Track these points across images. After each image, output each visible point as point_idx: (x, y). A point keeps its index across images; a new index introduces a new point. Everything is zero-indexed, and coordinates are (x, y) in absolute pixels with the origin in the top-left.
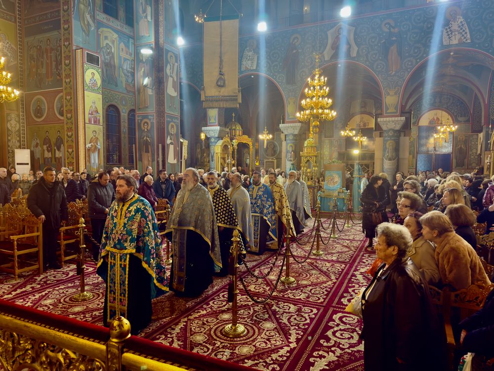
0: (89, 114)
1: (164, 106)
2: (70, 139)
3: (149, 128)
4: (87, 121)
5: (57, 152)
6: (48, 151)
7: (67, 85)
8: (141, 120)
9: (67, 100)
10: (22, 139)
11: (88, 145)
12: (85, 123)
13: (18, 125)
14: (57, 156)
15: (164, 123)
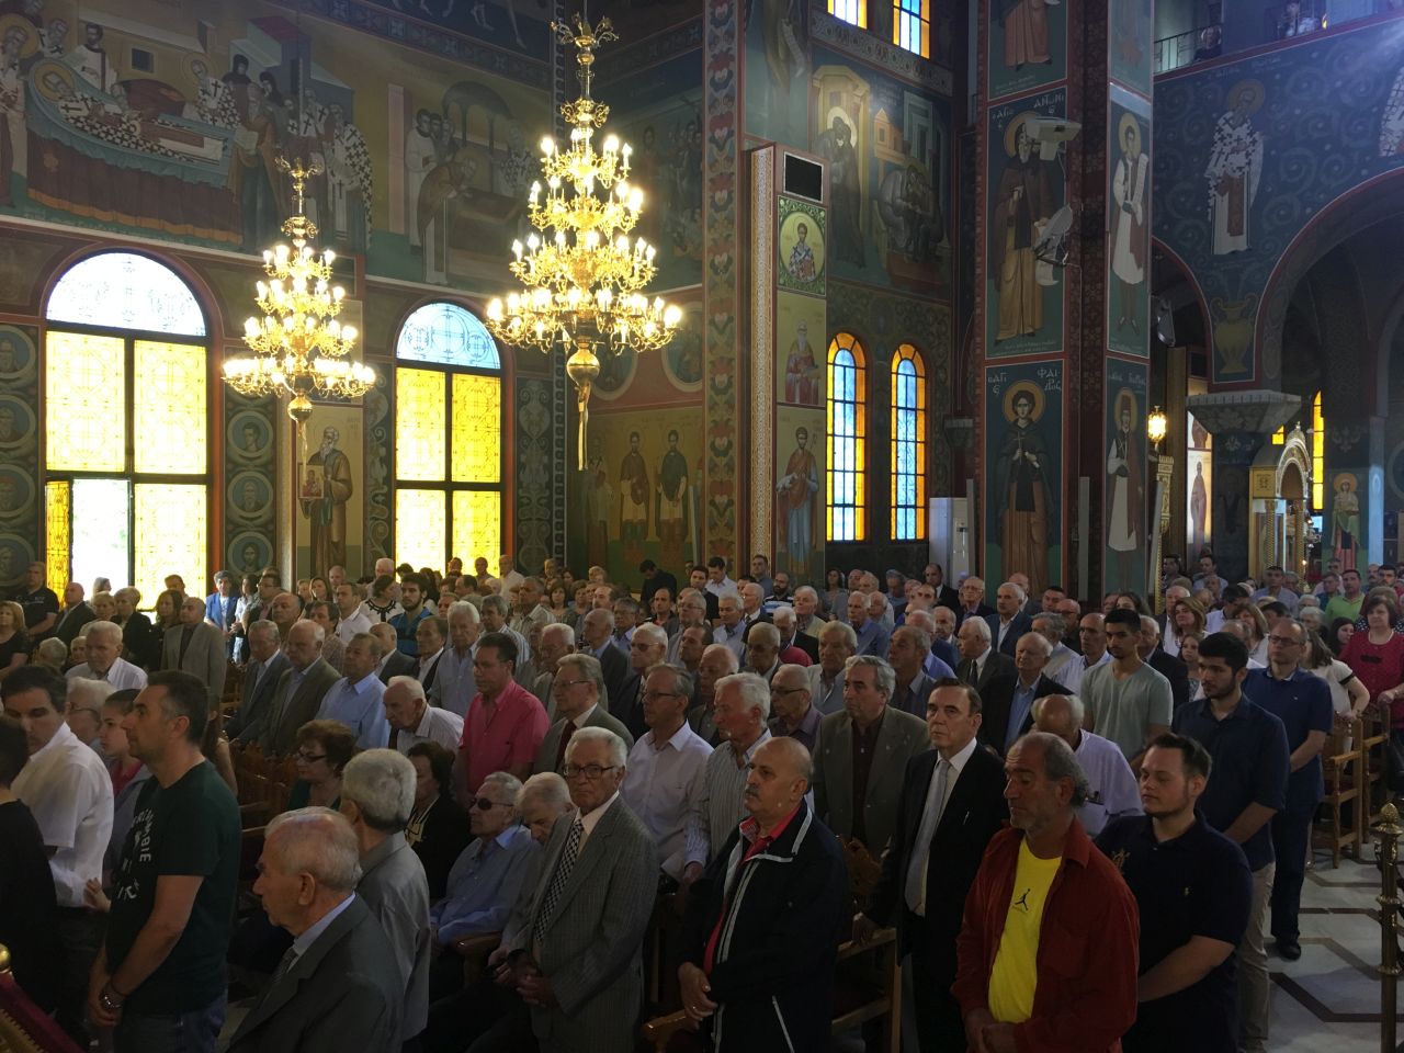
0: (789, 370)
1: (1102, 324)
2: (721, 461)
3: (1035, 416)
4: (782, 398)
5: (666, 504)
6: (637, 500)
7: (716, 273)
8: (1004, 387)
9: (717, 328)
10: (555, 461)
11: (784, 481)
12: (775, 403)
13: (547, 415)
14: (664, 516)
15: (1101, 391)
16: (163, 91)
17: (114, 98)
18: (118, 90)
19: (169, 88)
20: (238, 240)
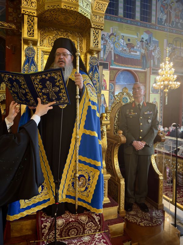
16: (132, 45)
17: (125, 47)
18: (126, 45)
19: (133, 44)
20: (141, 67)
